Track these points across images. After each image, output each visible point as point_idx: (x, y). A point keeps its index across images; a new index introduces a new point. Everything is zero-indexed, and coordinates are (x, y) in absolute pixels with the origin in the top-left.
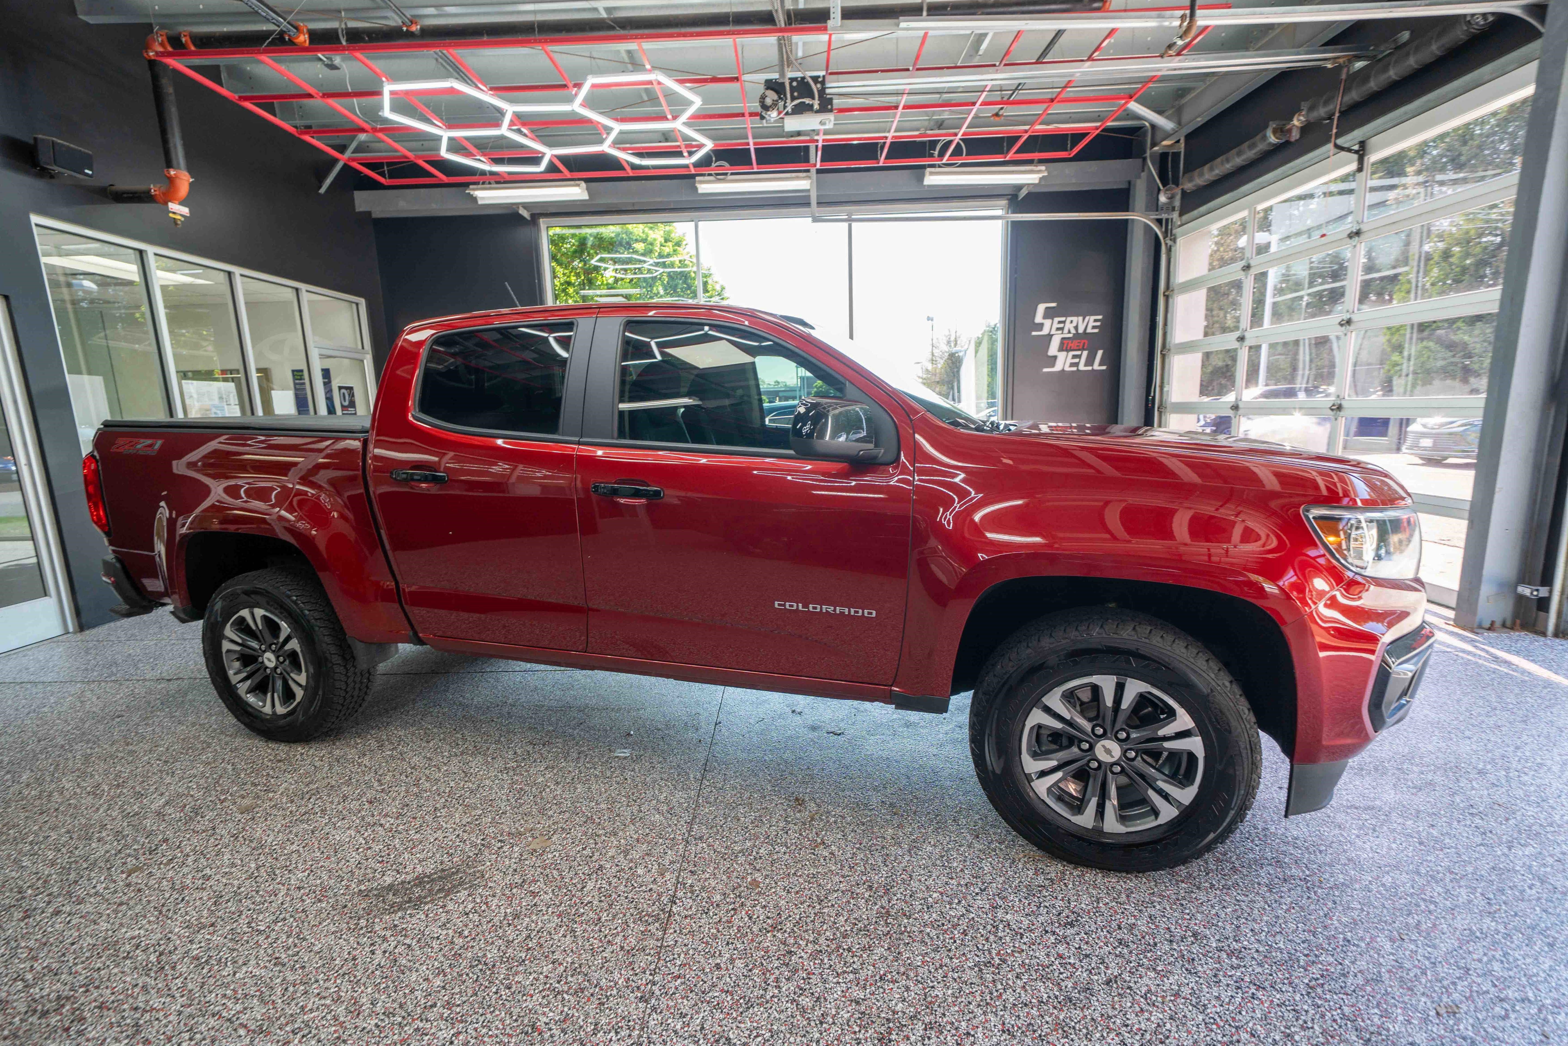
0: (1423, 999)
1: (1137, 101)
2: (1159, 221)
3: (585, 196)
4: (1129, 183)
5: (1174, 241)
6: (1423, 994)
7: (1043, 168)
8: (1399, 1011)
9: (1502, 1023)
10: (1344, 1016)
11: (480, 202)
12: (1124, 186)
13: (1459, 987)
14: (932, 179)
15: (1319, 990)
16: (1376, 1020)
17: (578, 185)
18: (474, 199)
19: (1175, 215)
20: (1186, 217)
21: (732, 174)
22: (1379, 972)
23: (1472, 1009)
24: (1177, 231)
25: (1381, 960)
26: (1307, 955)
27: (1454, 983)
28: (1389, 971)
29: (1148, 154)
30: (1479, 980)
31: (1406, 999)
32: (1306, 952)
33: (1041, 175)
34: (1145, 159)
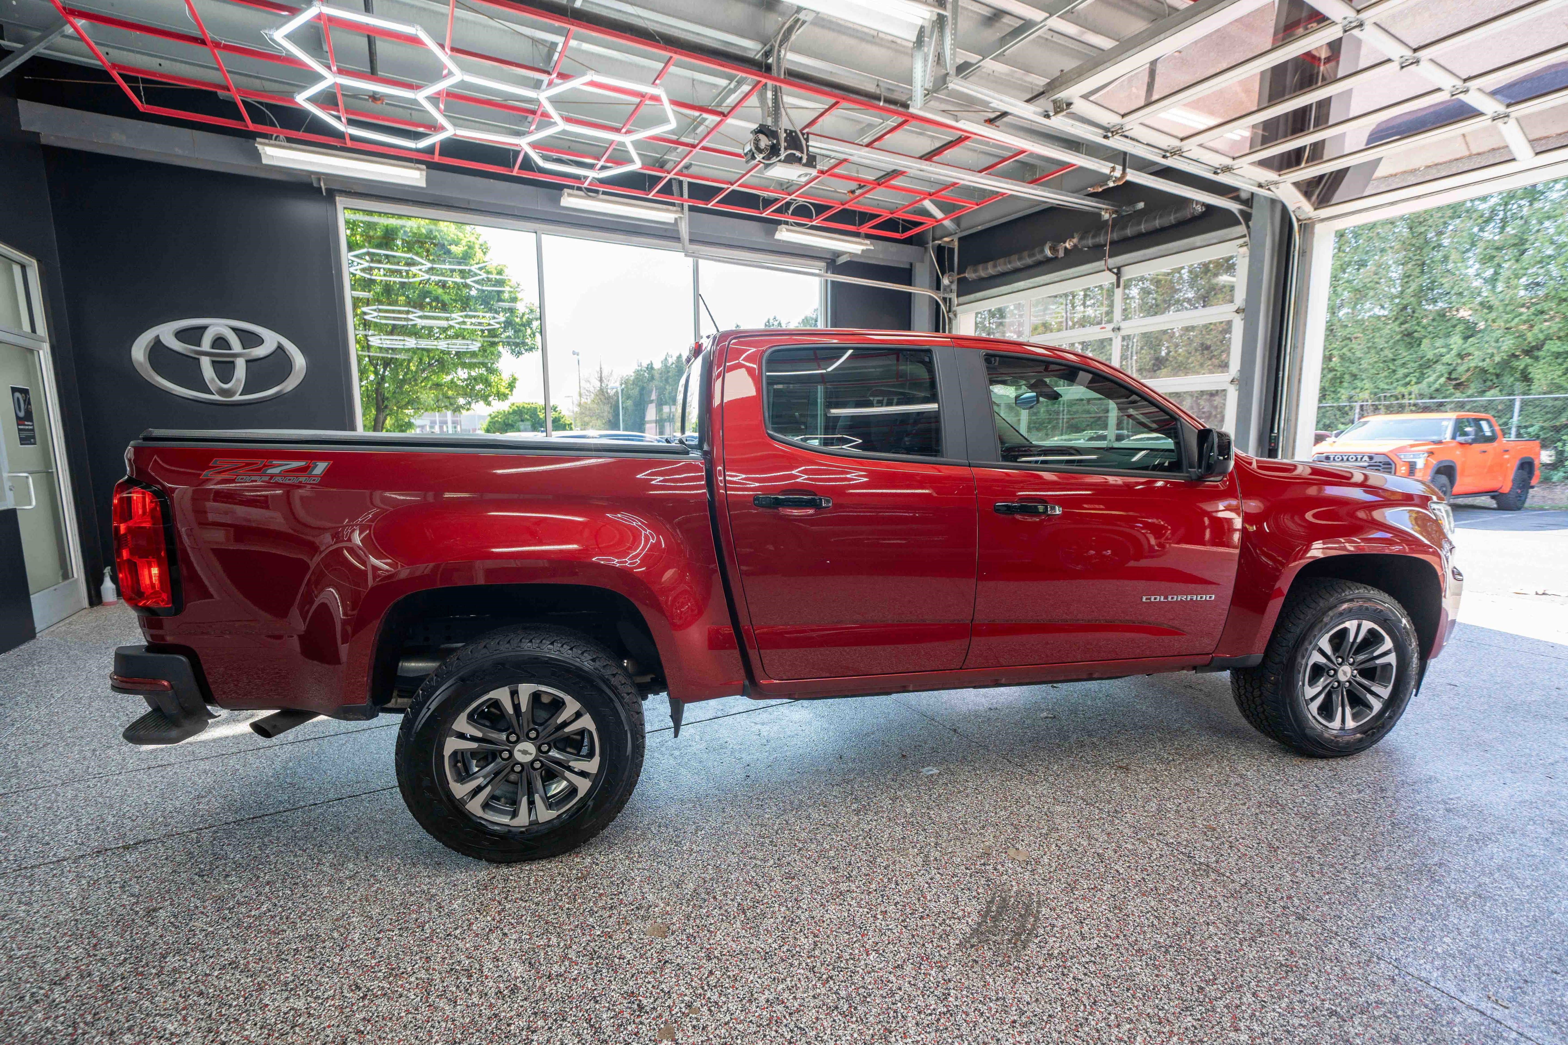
1: (931, 201)
2: (944, 299)
3: (423, 184)
4: (911, 264)
5: (955, 315)
7: (868, 242)
11: (265, 161)
12: (908, 266)
14: (784, 235)
17: (418, 169)
18: (257, 156)
19: (953, 296)
20: (963, 299)
21: (604, 193)
24: (959, 309)
29: (930, 244)
33: (864, 248)
34: (926, 249)
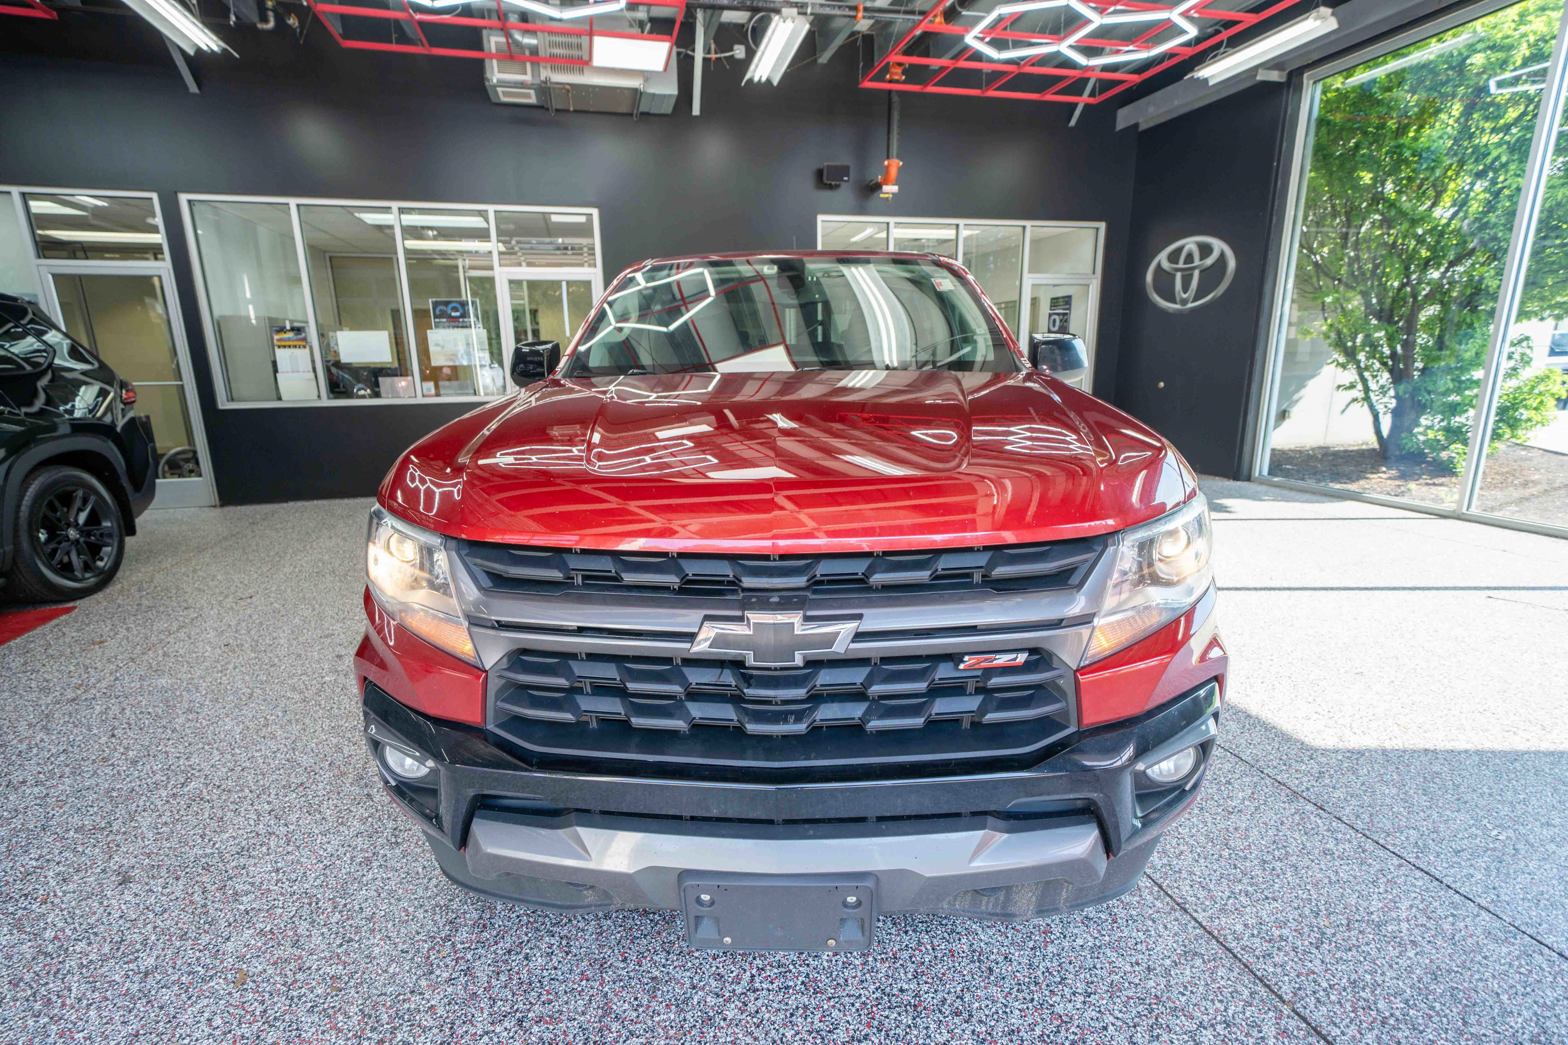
0: (260, 968)
3: (1332, 24)
6: (265, 970)
8: (259, 944)
9: (206, 1015)
10: (274, 907)
11: (1211, 83)
13: (256, 1004)
15: (306, 901)
16: (262, 926)
18: (1206, 82)
22: (304, 950)
23: (231, 1001)
25: (315, 957)
26: (345, 905)
27: (262, 1002)
28: (300, 958)
30: (255, 1028)
31: (268, 956)
32: (348, 906)
